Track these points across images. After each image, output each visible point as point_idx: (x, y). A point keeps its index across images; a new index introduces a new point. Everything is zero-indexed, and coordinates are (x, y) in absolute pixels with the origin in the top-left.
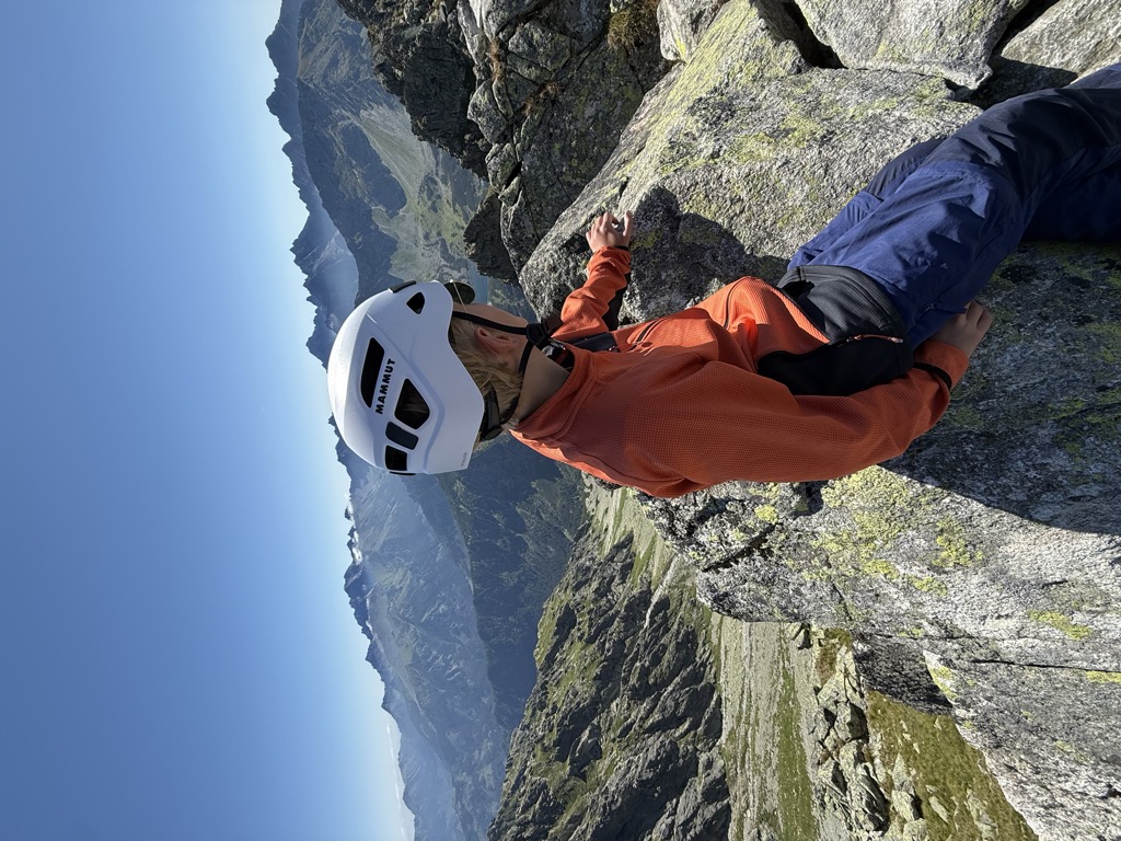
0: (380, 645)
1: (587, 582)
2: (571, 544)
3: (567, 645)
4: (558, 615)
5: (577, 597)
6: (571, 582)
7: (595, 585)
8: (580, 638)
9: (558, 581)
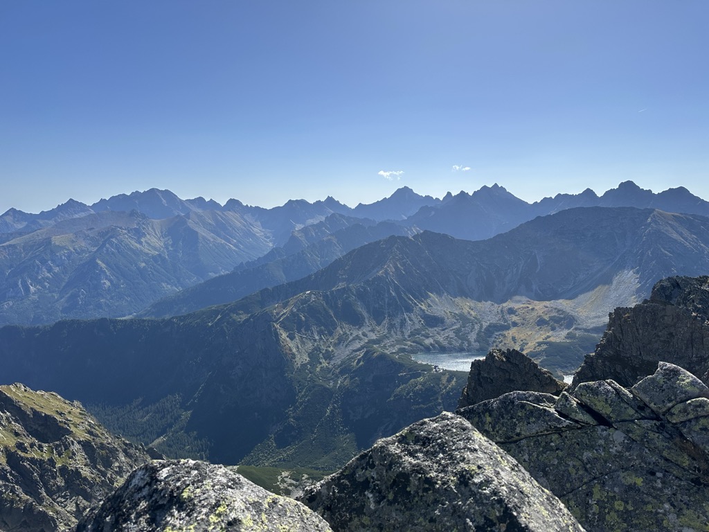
0: (83, 215)
1: (93, 463)
2: (147, 444)
3: (18, 427)
4: (58, 418)
5: (76, 447)
6: (97, 440)
7: (86, 472)
8: (20, 446)
9: (103, 422)
